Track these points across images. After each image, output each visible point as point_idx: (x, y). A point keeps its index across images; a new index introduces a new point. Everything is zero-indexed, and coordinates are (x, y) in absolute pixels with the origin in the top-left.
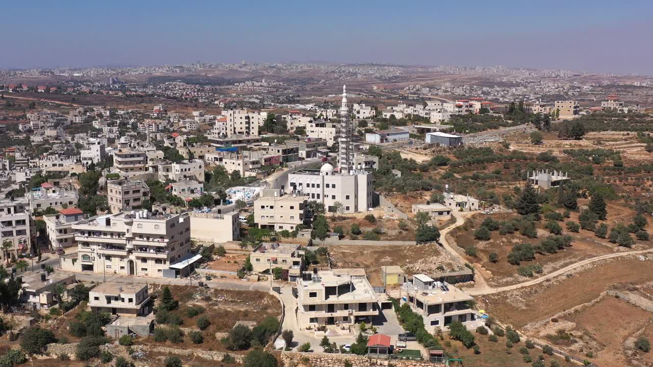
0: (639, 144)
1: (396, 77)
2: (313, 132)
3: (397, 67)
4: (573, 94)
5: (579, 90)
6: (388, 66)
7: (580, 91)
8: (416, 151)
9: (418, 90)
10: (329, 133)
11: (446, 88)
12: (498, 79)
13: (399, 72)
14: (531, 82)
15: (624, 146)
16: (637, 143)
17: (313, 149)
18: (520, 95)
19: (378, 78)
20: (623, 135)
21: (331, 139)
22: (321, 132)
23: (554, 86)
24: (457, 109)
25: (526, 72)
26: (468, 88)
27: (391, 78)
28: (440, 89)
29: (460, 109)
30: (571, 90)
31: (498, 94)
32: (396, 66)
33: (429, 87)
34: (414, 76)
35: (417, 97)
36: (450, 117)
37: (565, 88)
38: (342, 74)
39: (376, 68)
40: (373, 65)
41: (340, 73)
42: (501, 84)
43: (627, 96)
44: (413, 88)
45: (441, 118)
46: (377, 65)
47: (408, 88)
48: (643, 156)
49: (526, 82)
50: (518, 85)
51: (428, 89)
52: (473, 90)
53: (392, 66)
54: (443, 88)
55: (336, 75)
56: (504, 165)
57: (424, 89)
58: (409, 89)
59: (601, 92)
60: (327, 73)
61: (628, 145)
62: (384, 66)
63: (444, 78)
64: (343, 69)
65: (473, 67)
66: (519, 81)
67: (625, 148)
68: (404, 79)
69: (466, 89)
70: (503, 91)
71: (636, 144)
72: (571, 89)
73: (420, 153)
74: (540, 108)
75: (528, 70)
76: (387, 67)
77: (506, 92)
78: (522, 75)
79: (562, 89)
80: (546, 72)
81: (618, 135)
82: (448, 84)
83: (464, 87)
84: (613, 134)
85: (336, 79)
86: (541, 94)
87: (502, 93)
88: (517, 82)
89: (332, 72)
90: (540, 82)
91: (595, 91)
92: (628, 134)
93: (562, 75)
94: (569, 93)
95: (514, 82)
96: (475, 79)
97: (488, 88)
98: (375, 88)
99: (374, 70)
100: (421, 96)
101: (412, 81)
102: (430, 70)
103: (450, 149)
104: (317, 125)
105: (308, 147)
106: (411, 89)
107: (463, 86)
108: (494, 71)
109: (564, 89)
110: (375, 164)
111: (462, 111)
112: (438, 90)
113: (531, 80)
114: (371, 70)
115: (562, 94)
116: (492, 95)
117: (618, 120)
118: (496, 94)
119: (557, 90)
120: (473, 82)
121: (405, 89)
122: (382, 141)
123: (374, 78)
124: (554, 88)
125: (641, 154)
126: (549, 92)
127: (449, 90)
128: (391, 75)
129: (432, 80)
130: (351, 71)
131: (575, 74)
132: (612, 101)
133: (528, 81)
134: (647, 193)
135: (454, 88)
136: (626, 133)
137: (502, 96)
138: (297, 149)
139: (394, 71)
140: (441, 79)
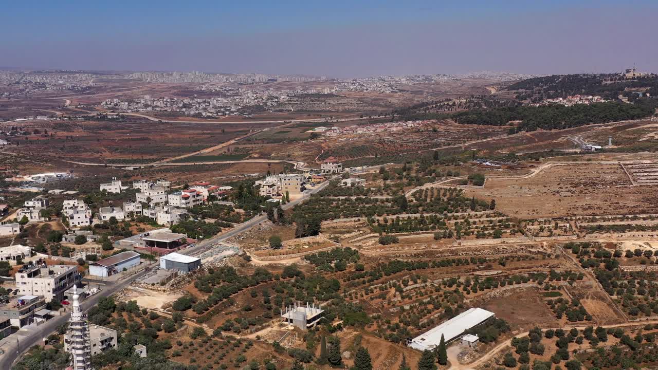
0: (372, 235)
1: (90, 88)
2: (25, 283)
3: (90, 75)
4: (272, 104)
5: (276, 100)
6: (79, 72)
7: (278, 102)
8: (153, 287)
9: (117, 105)
10: (47, 284)
11: (146, 101)
12: (198, 88)
13: (92, 80)
14: (230, 90)
15: (359, 238)
16: (370, 233)
17: (29, 314)
18: (221, 107)
19: (69, 89)
20: (355, 221)
21: (49, 291)
22: (36, 283)
23: (253, 96)
24: (184, 201)
25: (223, 77)
26: (169, 100)
27: (84, 88)
28: (139, 103)
29: (188, 201)
30: (270, 101)
31: (199, 107)
32: (88, 73)
33: (127, 101)
34: (110, 85)
35: (117, 115)
36: (179, 218)
37: (264, 98)
38: (28, 85)
39: (66, 76)
40: (61, 72)
41: (26, 84)
42: (201, 94)
43: (321, 105)
44: (111, 102)
45: (169, 220)
46: (66, 72)
47: (105, 103)
48: (378, 250)
49: (225, 90)
50: (217, 94)
51: (127, 103)
52: (174, 102)
53: (84, 73)
54: (143, 102)
55: (21, 87)
56: (252, 294)
57: (123, 103)
58: (107, 104)
59: (297, 102)
60: (10, 84)
61: (363, 237)
62: (76, 73)
63: (141, 88)
64: (29, 78)
65: (171, 73)
66: (218, 89)
67: (360, 241)
68: (99, 89)
69: (166, 101)
70: (205, 102)
71: (369, 235)
72: (269, 99)
73: (157, 290)
74: (269, 189)
75: (224, 74)
76: (78, 75)
77: (207, 104)
78: (219, 82)
79: (261, 99)
80: (242, 77)
81: (350, 222)
82: (147, 97)
83: (165, 100)
84: (345, 222)
85: (21, 91)
86: (242, 105)
87: (204, 105)
88: (216, 90)
89: (16, 83)
90: (238, 89)
91: (292, 101)
92: (359, 220)
93: (257, 80)
94: (268, 104)
95: (214, 91)
96: (173, 88)
97: (189, 100)
98: (68, 102)
99: (64, 78)
100: (121, 114)
101: (108, 92)
102: (126, 78)
103: (189, 276)
104: (29, 276)
105: (22, 313)
106: (108, 103)
107: (164, 98)
108: (192, 78)
109: (263, 100)
110: (113, 340)
111: (189, 203)
112: (137, 103)
113: (230, 88)
114: (61, 78)
115: (261, 104)
116: (194, 107)
117: (346, 200)
118: (198, 106)
119: (256, 101)
120: (173, 91)
121: (102, 104)
122: (109, 274)
123: (66, 89)
124: (253, 98)
125: (376, 248)
126: (249, 103)
127: (149, 103)
128: (84, 85)
129: (129, 90)
130: (38, 81)
131: (269, 78)
132: (331, 164)
133: (227, 89)
134: (395, 309)
135: (154, 101)
136: (356, 219)
137: (205, 109)
138: (9, 321)
139: (87, 79)
140: (138, 88)
